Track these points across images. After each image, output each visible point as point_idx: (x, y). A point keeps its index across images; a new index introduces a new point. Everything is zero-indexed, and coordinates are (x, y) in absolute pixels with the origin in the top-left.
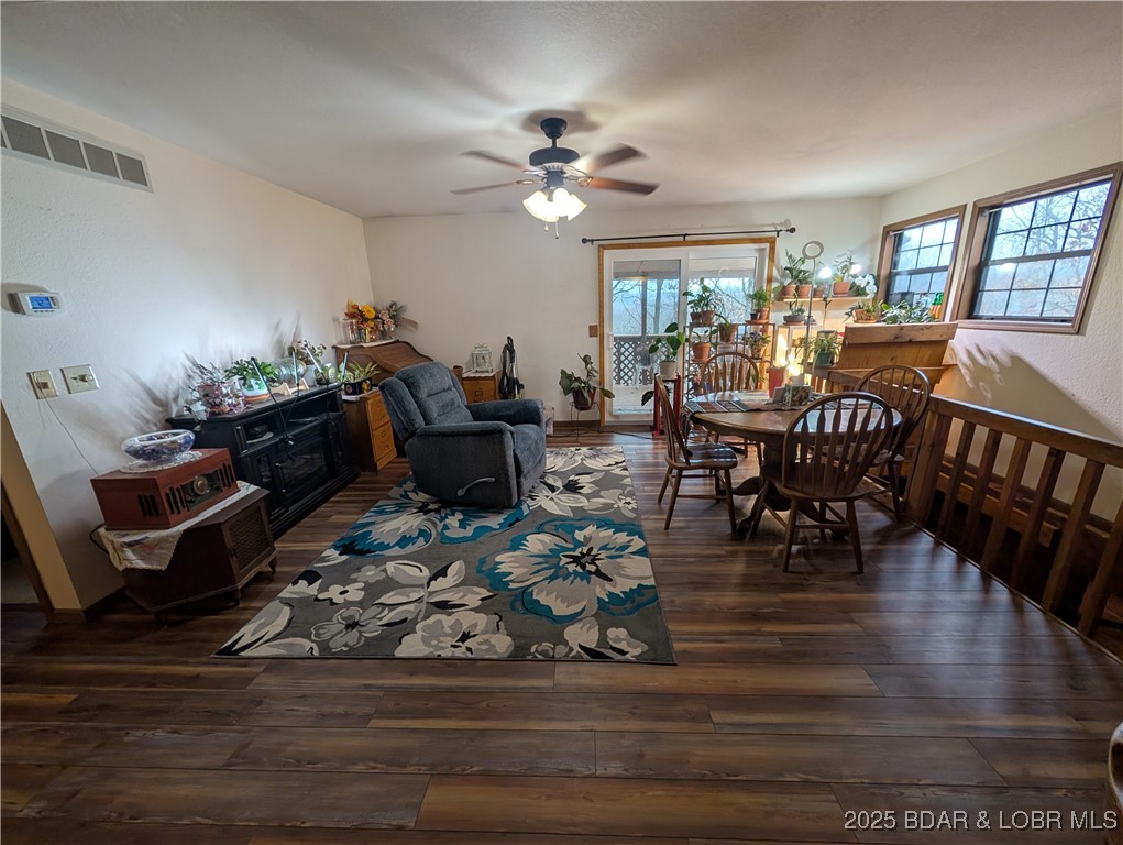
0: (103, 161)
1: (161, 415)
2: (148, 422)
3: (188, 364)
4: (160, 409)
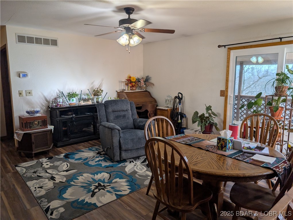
0: (46, 42)
1: (47, 105)
2: (43, 106)
3: (58, 92)
4: (47, 103)
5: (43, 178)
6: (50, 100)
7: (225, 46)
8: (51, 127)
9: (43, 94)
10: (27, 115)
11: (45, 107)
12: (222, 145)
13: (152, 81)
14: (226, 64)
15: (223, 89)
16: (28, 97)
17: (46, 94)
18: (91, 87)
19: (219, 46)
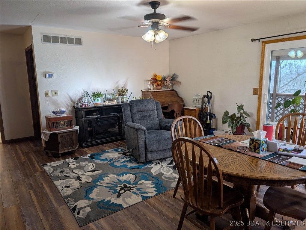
0: (71, 41)
1: (72, 105)
2: (69, 106)
3: (83, 92)
4: (73, 103)
5: (70, 177)
6: (75, 100)
7: (259, 40)
8: (77, 128)
9: (68, 94)
10: (53, 115)
11: (70, 107)
12: (255, 146)
13: (179, 79)
14: (260, 59)
15: (257, 86)
16: (53, 97)
17: (71, 94)
18: (115, 86)
19: (253, 40)
